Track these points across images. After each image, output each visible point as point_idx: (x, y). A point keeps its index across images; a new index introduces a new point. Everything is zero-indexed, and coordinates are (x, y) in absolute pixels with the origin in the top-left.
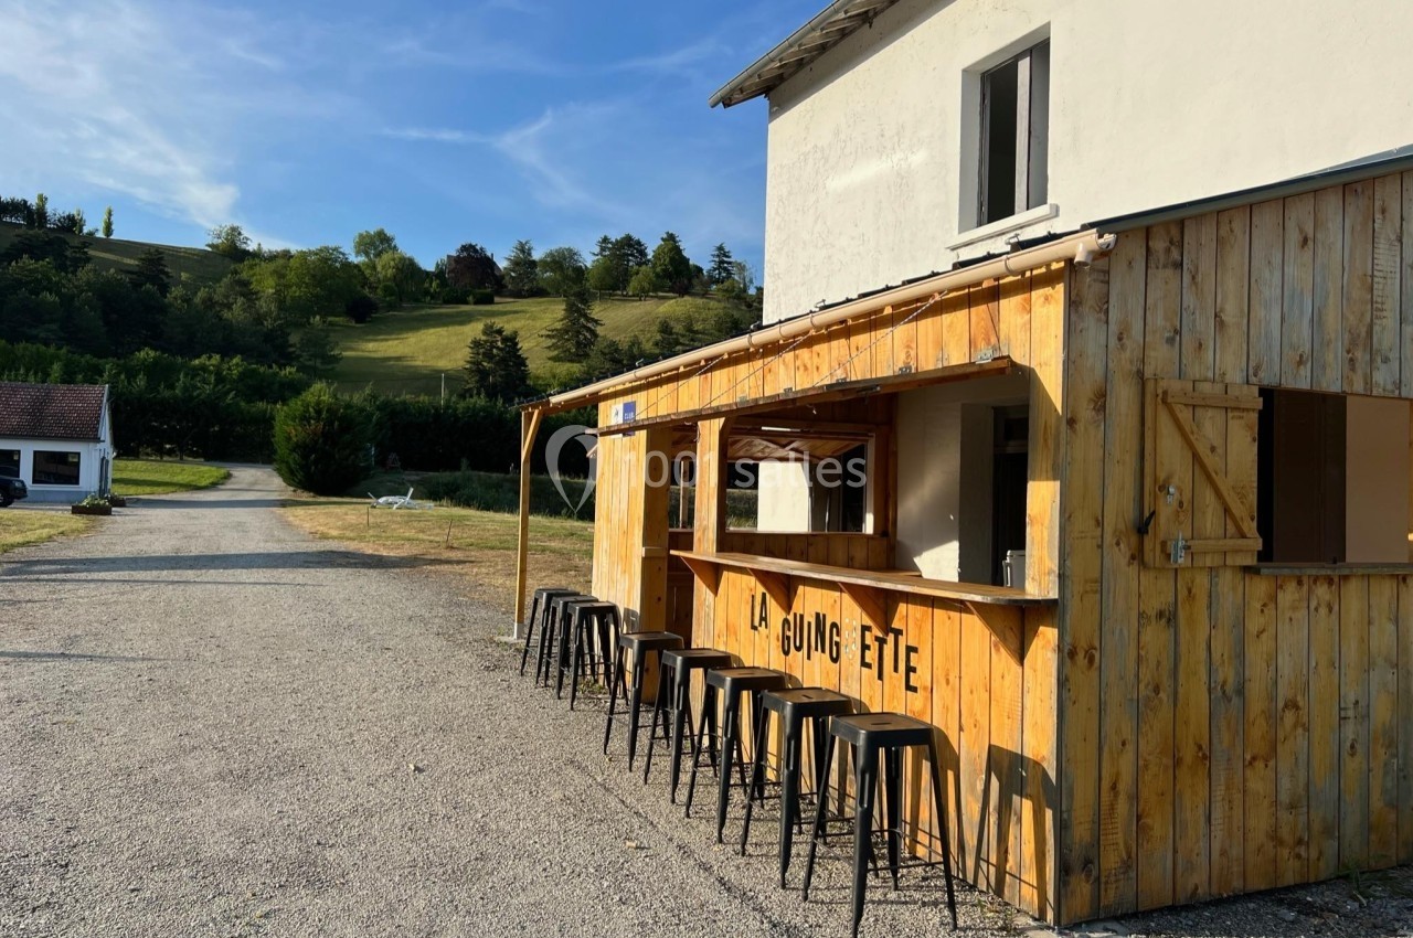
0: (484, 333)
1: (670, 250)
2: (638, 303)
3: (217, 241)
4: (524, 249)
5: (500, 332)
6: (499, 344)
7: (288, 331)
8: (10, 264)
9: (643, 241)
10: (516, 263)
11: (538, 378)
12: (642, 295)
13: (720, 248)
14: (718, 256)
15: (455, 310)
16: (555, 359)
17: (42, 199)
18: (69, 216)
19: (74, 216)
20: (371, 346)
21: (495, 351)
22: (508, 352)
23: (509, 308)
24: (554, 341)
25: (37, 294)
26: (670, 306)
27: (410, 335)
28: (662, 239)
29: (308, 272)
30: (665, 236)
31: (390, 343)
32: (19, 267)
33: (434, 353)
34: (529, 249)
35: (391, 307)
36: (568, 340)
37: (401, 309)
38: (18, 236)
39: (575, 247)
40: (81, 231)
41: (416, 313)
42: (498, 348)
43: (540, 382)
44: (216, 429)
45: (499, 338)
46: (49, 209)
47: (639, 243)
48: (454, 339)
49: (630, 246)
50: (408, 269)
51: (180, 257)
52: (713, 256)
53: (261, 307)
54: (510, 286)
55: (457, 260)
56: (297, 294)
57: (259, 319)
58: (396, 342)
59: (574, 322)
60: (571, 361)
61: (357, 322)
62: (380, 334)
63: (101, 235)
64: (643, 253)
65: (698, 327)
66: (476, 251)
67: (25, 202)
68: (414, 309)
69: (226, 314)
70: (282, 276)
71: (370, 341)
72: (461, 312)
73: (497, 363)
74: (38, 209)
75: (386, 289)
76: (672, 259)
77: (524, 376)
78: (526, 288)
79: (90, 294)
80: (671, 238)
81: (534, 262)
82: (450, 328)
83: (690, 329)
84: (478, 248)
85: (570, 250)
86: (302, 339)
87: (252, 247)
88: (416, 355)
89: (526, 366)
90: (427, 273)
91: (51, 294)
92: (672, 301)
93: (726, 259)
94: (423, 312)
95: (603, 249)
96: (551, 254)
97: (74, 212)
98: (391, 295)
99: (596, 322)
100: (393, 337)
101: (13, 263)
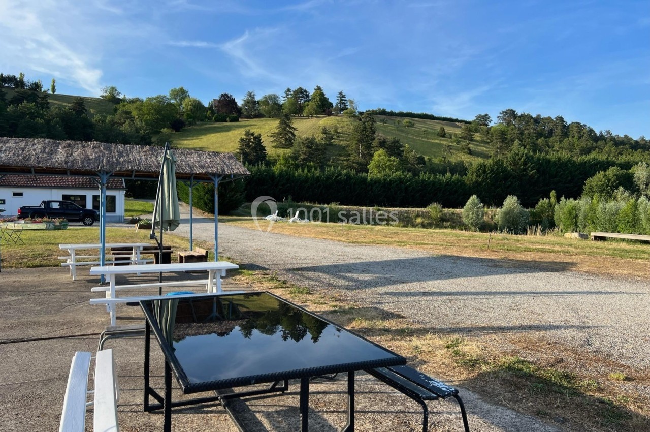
0: (246, 135)
1: (320, 95)
2: (309, 120)
3: (105, 94)
4: (251, 95)
5: (252, 134)
6: (252, 140)
7: (151, 136)
8: (18, 105)
9: (307, 90)
10: (247, 102)
11: (270, 156)
12: (310, 116)
13: (341, 93)
14: (340, 97)
15: (221, 125)
16: (275, 147)
17: (22, 75)
18: (35, 83)
19: (37, 84)
20: (186, 142)
21: (251, 144)
22: (257, 144)
23: (247, 123)
24: (275, 138)
25: (34, 120)
26: (324, 120)
27: (203, 137)
28: (315, 89)
29: (153, 108)
30: (316, 88)
31: (194, 141)
32: (23, 107)
33: (218, 145)
34: (254, 95)
35: (191, 124)
36: (281, 138)
37: (196, 125)
38: (16, 92)
39: (277, 94)
40: (41, 90)
41: (203, 127)
42: (252, 142)
43: (271, 158)
44: (139, 183)
45: (252, 137)
46: (25, 79)
47: (306, 91)
48: (225, 138)
49: (302, 93)
50: (198, 106)
51: (89, 102)
52: (338, 97)
53: (137, 124)
54: (245, 113)
55: (219, 101)
56: (148, 118)
57: (137, 130)
58: (197, 141)
59: (285, 129)
60: (283, 148)
61: (176, 132)
62: (188, 137)
63: (50, 92)
64: (307, 96)
65: (340, 130)
66: (228, 97)
67: (15, 77)
68: (202, 125)
69: (122, 128)
70: (140, 110)
71: (184, 140)
72: (225, 126)
73: (252, 149)
74: (20, 80)
75: (188, 115)
76: (320, 99)
77: (264, 156)
78: (253, 114)
79: (58, 119)
80: (319, 88)
81: (256, 101)
82: (221, 133)
83: (336, 132)
84: (229, 95)
85: (274, 95)
86: (158, 139)
87: (121, 97)
88: (209, 146)
89: (265, 151)
90: (205, 108)
91: (40, 119)
92: (326, 118)
93: (344, 98)
94: (207, 126)
95: (288, 95)
96: (265, 97)
97: (37, 81)
98: (191, 118)
99: (295, 129)
100: (195, 138)
101: (20, 105)
